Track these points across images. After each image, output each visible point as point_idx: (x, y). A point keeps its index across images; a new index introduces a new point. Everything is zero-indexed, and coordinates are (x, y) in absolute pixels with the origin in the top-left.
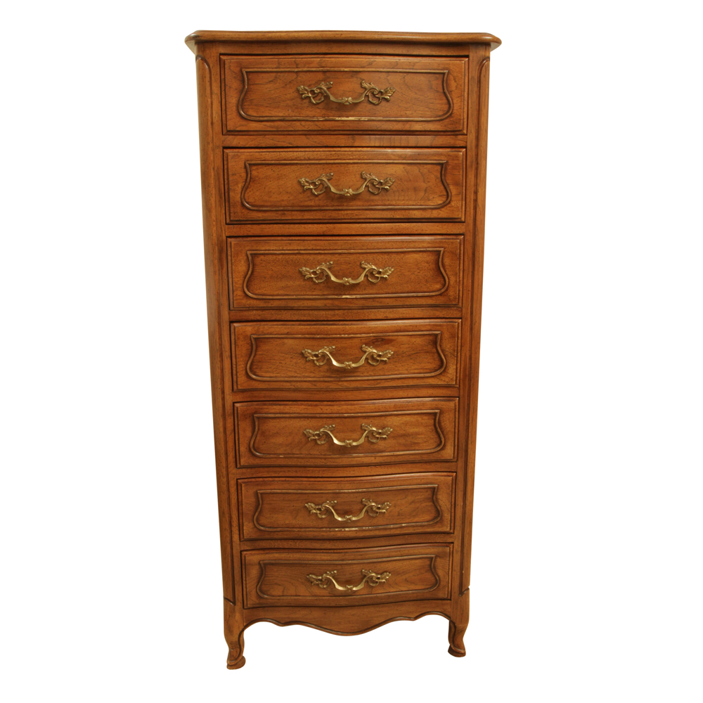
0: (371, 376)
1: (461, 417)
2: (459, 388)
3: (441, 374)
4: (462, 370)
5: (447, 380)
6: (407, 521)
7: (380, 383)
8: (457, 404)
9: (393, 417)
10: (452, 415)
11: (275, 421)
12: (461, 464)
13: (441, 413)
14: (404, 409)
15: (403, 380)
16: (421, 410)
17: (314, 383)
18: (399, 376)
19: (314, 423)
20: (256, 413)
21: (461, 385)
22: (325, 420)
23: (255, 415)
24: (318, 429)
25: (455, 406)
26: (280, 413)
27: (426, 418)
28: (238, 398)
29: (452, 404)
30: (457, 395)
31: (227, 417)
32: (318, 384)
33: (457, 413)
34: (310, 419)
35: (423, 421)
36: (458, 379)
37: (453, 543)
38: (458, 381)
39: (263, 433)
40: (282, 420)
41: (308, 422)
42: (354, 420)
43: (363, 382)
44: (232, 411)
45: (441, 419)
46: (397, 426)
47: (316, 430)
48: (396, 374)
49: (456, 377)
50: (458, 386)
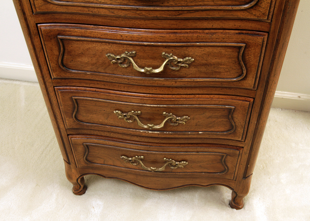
0: (172, 6)
1: (267, 54)
2: (270, 24)
3: (252, 8)
4: (277, 4)
5: (258, 14)
6: (204, 130)
7: (182, 14)
8: (266, 40)
9: (194, 48)
10: (258, 50)
11: (79, 43)
12: (260, 92)
13: (246, 47)
14: (208, 40)
15: (208, 12)
16: (226, 42)
17: (111, 10)
18: (204, 8)
19: (114, 48)
20: (59, 34)
21: (274, 20)
22: (125, 46)
23: (60, 37)
24: (119, 54)
25: (263, 41)
26: (82, 36)
27: (229, 50)
28: (40, 19)
29: (259, 39)
30: (267, 30)
31: (33, 36)
32: (116, 12)
33: (264, 48)
34: (111, 44)
35: (226, 53)
36: (271, 14)
37: (243, 147)
38: (270, 16)
39: (69, 52)
40: (85, 43)
41: (110, 46)
42: (154, 48)
43: (163, 12)
44: (36, 31)
45: (246, 52)
46: (199, 56)
47: (118, 55)
48: (201, 5)
49: (269, 12)
50: (269, 21)
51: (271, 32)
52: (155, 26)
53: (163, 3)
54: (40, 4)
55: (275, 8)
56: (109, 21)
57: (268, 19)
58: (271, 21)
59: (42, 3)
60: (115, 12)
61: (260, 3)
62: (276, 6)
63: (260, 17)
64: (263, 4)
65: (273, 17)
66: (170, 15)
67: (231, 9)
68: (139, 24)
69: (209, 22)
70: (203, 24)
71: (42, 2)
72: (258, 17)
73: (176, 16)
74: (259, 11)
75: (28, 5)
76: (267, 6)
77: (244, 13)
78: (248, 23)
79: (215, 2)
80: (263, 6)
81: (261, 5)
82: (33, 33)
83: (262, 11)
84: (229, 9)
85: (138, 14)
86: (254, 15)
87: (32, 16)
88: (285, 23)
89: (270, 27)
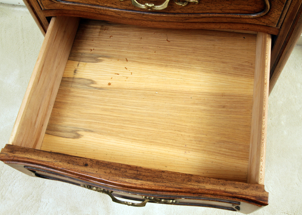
7: (188, 19)
50: (279, 28)
51: (279, 36)
52: (162, 26)
53: (169, 11)
54: (47, 3)
55: (286, 18)
56: (116, 19)
57: (277, 26)
58: (281, 27)
59: (49, 3)
60: (122, 15)
61: (270, 13)
62: (286, 17)
63: (269, 24)
64: (273, 15)
65: (283, 25)
66: (176, 20)
67: (240, 17)
68: (146, 23)
69: (217, 24)
70: (210, 26)
71: (49, 1)
72: (267, 24)
73: (183, 21)
74: (269, 20)
75: (36, 3)
76: (277, 17)
77: (253, 20)
78: (257, 27)
79: (223, 11)
80: (273, 16)
81: (271, 15)
82: (44, 23)
83: (271, 20)
84: (237, 17)
85: (145, 18)
86: (263, 22)
87: (41, 11)
88: (295, 30)
89: (279, 33)
